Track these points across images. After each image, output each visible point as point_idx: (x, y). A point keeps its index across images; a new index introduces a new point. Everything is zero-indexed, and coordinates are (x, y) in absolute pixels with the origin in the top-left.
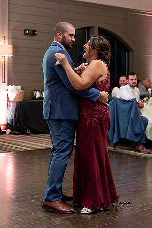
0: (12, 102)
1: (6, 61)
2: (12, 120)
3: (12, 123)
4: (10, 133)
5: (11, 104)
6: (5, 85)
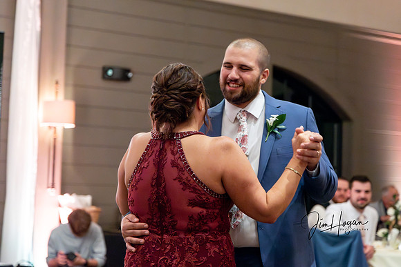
6: (54, 193)
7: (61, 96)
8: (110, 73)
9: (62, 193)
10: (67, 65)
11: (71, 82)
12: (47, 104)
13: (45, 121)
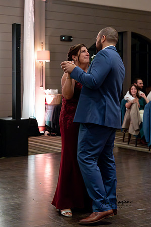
0: (50, 105)
1: (44, 67)
2: (50, 122)
3: (50, 125)
4: (48, 134)
5: (49, 107)
6: (43, 89)
7: (44, 49)
8: (64, 38)
9: (46, 89)
10: (46, 36)
11: (48, 43)
12: (38, 52)
13: (38, 60)
